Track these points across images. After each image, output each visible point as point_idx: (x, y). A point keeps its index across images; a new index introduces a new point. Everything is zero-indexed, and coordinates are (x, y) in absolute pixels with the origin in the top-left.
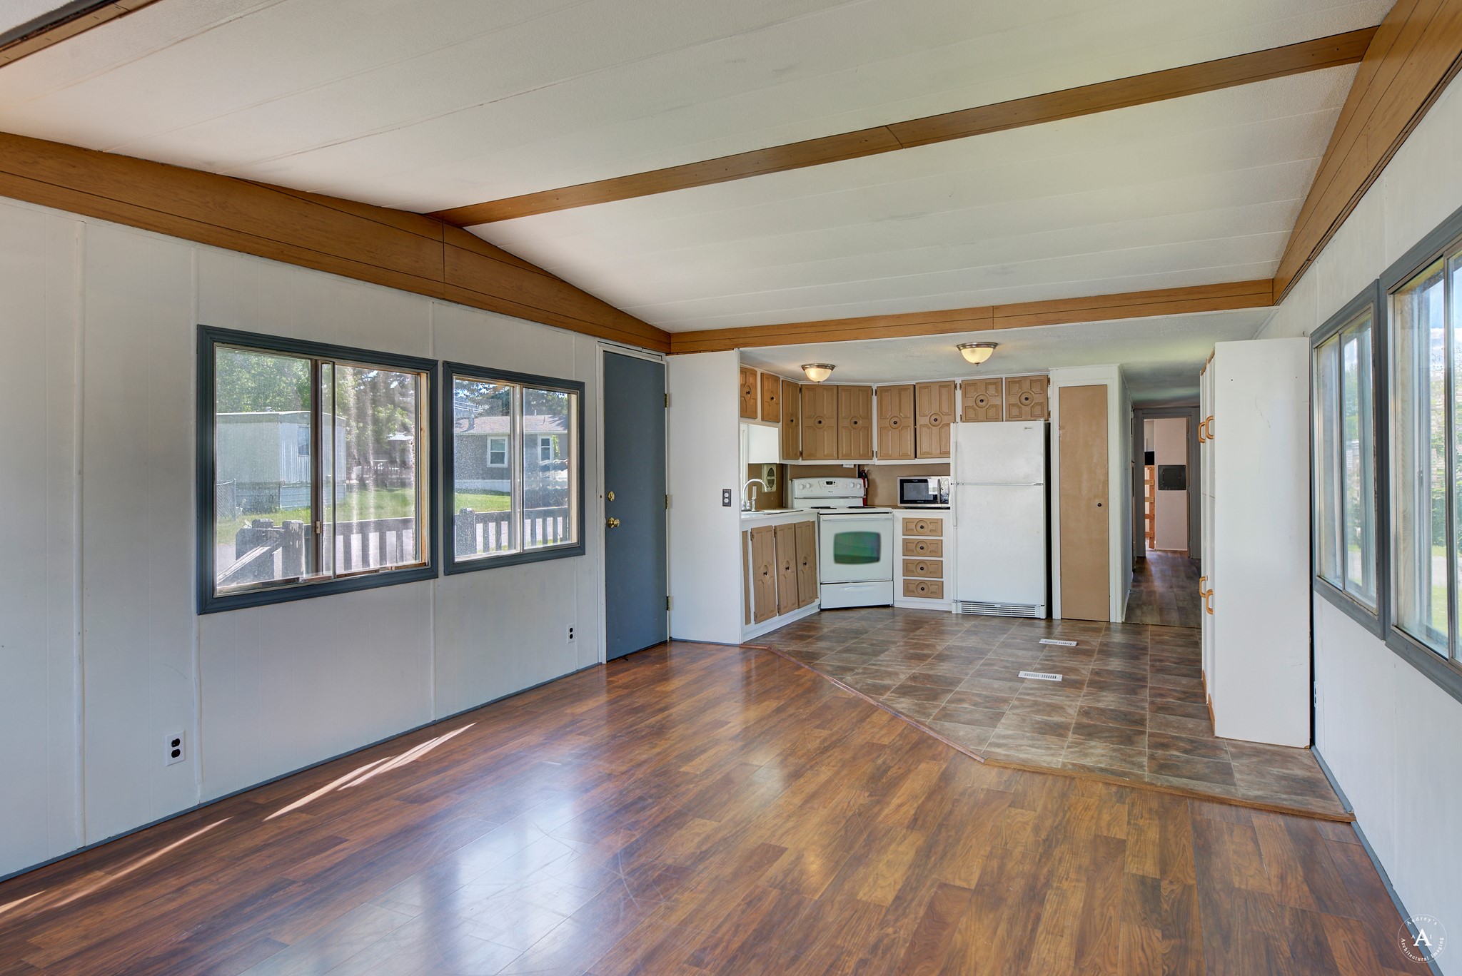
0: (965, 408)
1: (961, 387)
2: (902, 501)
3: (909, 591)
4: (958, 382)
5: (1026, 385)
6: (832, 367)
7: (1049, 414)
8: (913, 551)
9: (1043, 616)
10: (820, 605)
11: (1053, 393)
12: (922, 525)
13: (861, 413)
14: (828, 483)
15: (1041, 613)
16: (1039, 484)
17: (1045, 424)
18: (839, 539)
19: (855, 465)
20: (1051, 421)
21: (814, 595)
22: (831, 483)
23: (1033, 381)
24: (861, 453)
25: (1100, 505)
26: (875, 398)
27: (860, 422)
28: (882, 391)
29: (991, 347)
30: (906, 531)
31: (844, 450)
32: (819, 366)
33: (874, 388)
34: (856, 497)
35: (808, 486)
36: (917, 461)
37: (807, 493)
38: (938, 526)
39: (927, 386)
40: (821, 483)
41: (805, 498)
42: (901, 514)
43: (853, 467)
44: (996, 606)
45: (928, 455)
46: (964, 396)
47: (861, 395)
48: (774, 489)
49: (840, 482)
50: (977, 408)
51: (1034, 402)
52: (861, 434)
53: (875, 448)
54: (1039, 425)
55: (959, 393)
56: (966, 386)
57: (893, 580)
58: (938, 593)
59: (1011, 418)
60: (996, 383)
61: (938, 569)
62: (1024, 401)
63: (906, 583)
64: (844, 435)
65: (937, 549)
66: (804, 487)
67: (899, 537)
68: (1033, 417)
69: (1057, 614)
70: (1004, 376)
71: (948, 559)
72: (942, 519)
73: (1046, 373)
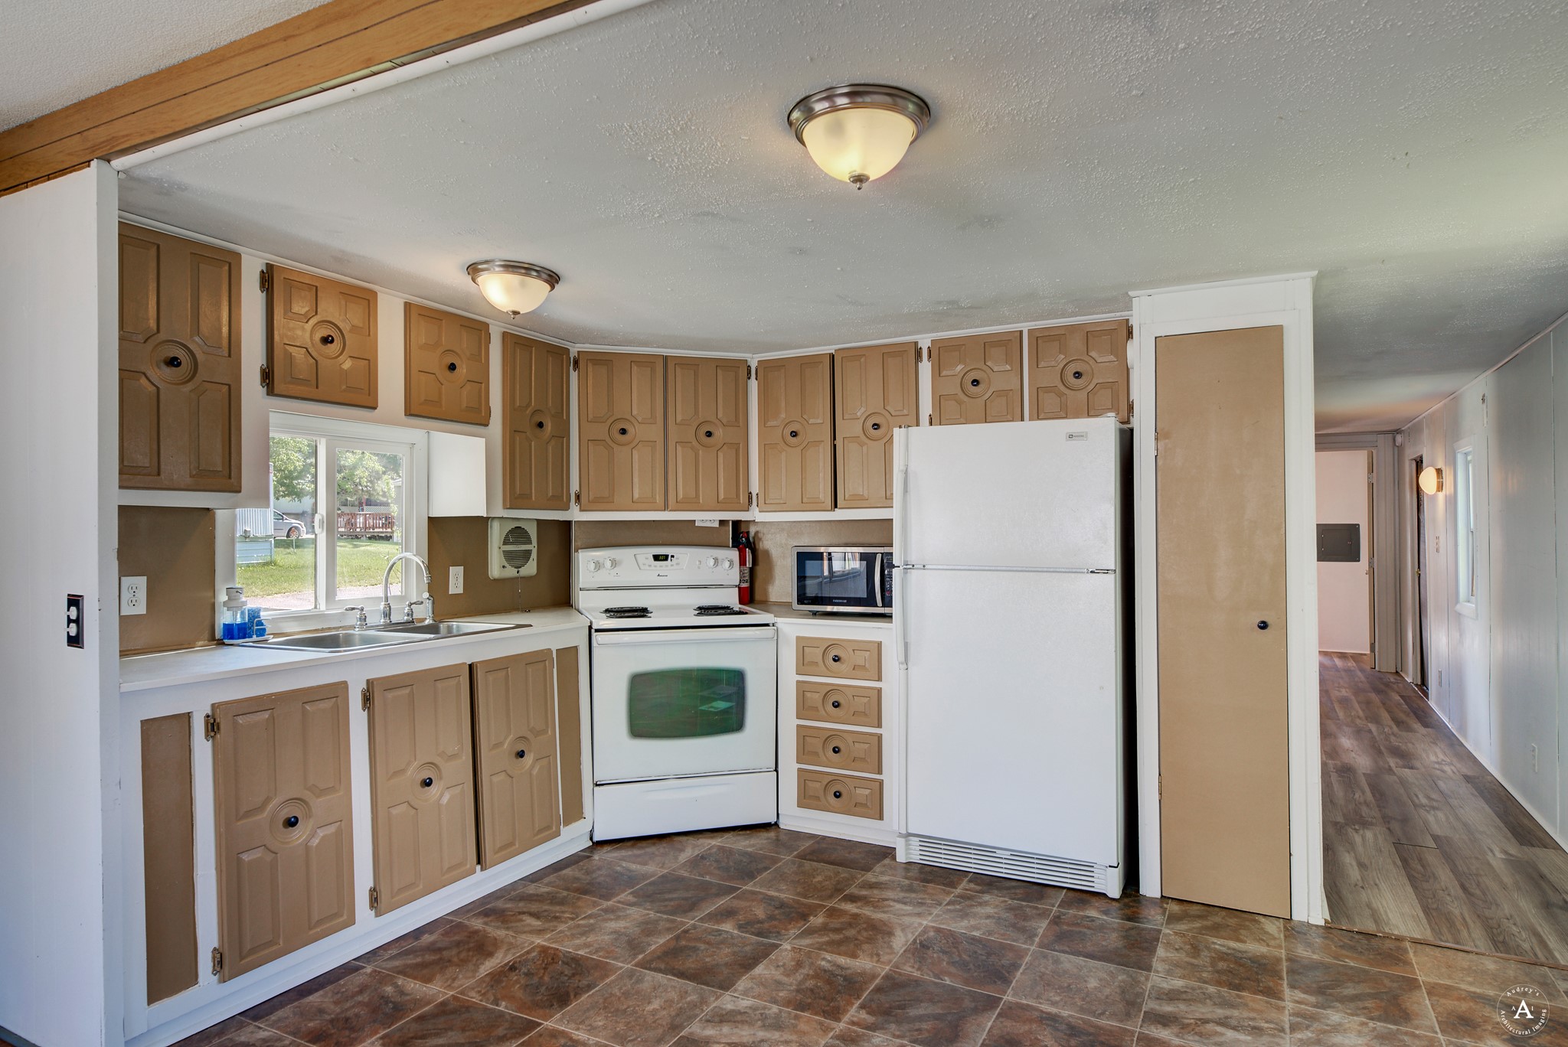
0: (939, 400)
1: (930, 356)
2: (802, 599)
3: (807, 799)
4: (925, 343)
5: (1076, 343)
6: (553, 279)
7: (1131, 408)
8: (816, 709)
9: (1114, 891)
10: (592, 832)
11: (1141, 356)
12: (835, 655)
13: (720, 415)
14: (656, 558)
15: (1111, 884)
16: (1106, 572)
17: (1122, 432)
18: (641, 684)
19: (722, 522)
20: (1135, 423)
21: (574, 811)
22: (665, 558)
23: (1090, 335)
24: (722, 497)
25: (1263, 626)
26: (753, 385)
27: (719, 433)
28: (768, 368)
29: (902, 111)
30: (804, 664)
31: (681, 487)
32: (511, 267)
33: (754, 365)
34: (721, 586)
35: (608, 564)
36: (840, 515)
37: (606, 577)
38: (873, 658)
39: (857, 355)
40: (641, 559)
41: (607, 589)
42: (797, 627)
43: (717, 525)
44: (999, 853)
45: (859, 502)
46: (937, 372)
47: (720, 378)
48: (530, 568)
49: (684, 556)
50: (966, 399)
51: (1095, 381)
52: (721, 460)
53: (755, 487)
54: (1104, 430)
55: (926, 368)
56: (941, 352)
57: (776, 770)
58: (875, 808)
59: (1038, 415)
60: (1009, 344)
61: (873, 754)
62: (1072, 380)
63: (804, 777)
64: (680, 458)
65: (872, 709)
66: (598, 566)
67: (790, 679)
68: (1090, 411)
69: (1150, 885)
70: (1025, 327)
71: (891, 731)
72: (880, 644)
73: (1124, 315)
